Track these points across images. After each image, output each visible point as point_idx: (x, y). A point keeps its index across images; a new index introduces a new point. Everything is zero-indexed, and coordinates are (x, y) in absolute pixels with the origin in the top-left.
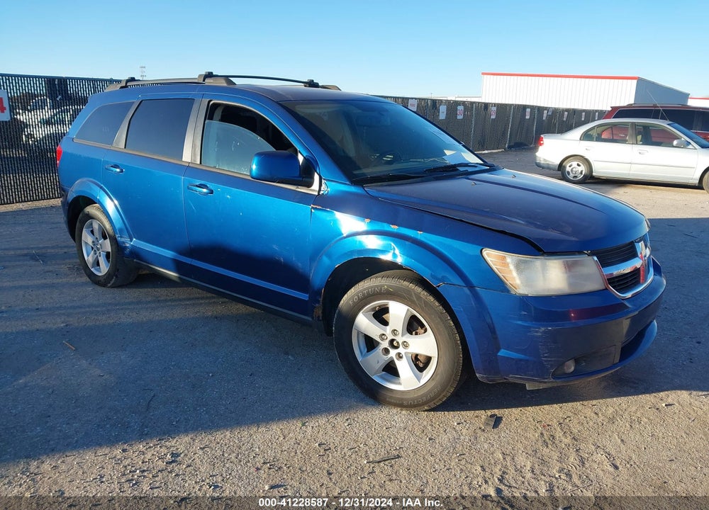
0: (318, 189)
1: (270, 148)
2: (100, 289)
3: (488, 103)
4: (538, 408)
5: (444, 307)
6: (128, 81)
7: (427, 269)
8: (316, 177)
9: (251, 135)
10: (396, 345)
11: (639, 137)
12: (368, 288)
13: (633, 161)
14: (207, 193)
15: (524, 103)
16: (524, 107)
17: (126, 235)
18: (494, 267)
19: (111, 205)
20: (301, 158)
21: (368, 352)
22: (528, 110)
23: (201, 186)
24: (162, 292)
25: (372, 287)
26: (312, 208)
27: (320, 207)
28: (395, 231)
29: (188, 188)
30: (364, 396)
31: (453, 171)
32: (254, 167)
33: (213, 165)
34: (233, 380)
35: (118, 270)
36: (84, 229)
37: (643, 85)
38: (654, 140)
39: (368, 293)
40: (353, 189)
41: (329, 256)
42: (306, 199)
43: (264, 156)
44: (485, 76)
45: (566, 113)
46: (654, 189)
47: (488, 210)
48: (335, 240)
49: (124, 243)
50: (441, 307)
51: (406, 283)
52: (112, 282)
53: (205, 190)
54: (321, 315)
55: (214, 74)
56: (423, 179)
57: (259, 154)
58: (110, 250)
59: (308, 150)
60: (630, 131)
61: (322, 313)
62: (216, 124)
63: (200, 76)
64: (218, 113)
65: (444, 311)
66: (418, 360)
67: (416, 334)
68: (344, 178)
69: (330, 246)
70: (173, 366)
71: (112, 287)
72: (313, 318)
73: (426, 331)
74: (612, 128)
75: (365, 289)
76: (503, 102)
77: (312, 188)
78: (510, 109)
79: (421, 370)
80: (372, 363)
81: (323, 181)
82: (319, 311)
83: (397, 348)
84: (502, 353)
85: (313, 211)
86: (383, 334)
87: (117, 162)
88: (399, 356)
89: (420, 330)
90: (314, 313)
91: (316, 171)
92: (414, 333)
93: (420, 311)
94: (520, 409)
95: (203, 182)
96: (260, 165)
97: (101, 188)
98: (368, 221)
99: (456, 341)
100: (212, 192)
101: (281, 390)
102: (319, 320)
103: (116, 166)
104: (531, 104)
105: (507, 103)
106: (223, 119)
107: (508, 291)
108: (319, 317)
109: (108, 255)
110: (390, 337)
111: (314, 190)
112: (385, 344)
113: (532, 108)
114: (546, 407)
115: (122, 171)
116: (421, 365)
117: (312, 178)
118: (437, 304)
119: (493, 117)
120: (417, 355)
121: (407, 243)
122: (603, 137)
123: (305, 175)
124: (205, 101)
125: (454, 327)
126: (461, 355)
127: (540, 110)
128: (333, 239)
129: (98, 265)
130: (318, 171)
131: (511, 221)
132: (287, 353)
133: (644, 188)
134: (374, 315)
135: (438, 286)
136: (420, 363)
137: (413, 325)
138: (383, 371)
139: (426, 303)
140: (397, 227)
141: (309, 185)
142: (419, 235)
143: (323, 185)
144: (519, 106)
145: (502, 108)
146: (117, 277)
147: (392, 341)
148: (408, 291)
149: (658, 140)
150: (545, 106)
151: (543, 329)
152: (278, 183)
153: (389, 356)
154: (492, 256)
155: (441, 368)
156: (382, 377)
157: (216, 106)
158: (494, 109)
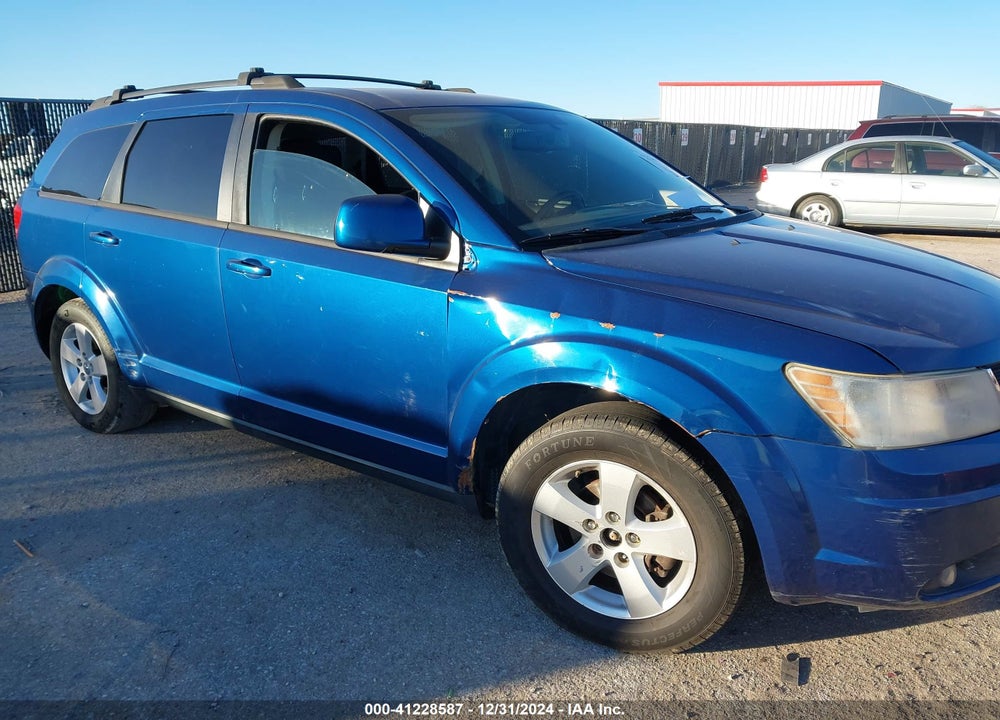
0: (458, 262)
1: (368, 192)
2: (94, 437)
3: (675, 124)
4: (868, 636)
5: (708, 472)
6: (123, 92)
7: (678, 406)
8: (455, 240)
9: (332, 170)
10: (614, 539)
11: (910, 164)
12: (558, 439)
13: (904, 200)
14: (261, 275)
15: (727, 123)
16: (727, 128)
17: (130, 348)
18: (810, 399)
19: (103, 298)
20: (424, 207)
21: (561, 550)
22: (733, 132)
23: (249, 263)
24: (196, 437)
25: (566, 436)
26: (450, 295)
27: (464, 294)
28: (610, 333)
29: (228, 267)
30: (556, 627)
31: (688, 219)
32: (341, 225)
33: (269, 225)
34: (321, 602)
35: (122, 405)
36: (63, 340)
37: (889, 92)
38: (929, 167)
39: (559, 447)
40: (524, 259)
41: (484, 381)
42: (438, 280)
43: (357, 205)
44: (664, 87)
45: (786, 135)
46: (935, 239)
47: (781, 292)
48: (495, 352)
49: (127, 361)
50: (702, 473)
51: (632, 429)
52: (113, 425)
53: (256, 270)
54: (472, 485)
55: (266, 71)
56: (646, 235)
57: (350, 202)
58: (106, 374)
59: (436, 191)
60: (897, 155)
61: (474, 480)
62: (272, 156)
63: (241, 75)
64: (275, 137)
65: (709, 480)
66: (657, 565)
67: (653, 519)
68: (505, 239)
69: (485, 363)
70: (214, 579)
71: (113, 432)
72: (457, 489)
73: (670, 513)
74: (866, 151)
75: (554, 440)
76: (697, 122)
77: (448, 259)
78: (708, 132)
79: (662, 582)
80: (570, 570)
81: (467, 246)
82: (467, 478)
83: (616, 543)
84: (822, 555)
85: (450, 299)
86: (589, 520)
87: (109, 226)
88: (622, 559)
89: (659, 513)
90: (459, 481)
91: (453, 230)
92: (648, 517)
93: (661, 480)
94: (837, 639)
95: (252, 256)
96: (352, 222)
97: (85, 270)
98: (554, 316)
99: (731, 533)
100: (268, 272)
101: (406, 621)
102: (468, 493)
103: (107, 234)
104: (736, 123)
105: (702, 122)
106: (285, 146)
107: (836, 441)
108: (467, 487)
109: (103, 381)
110: (603, 525)
111: (450, 264)
112: (593, 537)
113: (739, 128)
114: (884, 634)
115: (117, 242)
116: (662, 574)
117: (447, 241)
118: (694, 466)
119: (684, 143)
120: (654, 557)
121: (635, 355)
122: (853, 165)
123: (433, 236)
124: (252, 117)
125: (728, 508)
126: (742, 559)
127: (750, 131)
128: (491, 350)
129: (89, 397)
130: (457, 229)
131: (828, 313)
132: (411, 546)
133: (920, 239)
134: (571, 486)
135: (700, 437)
136: (661, 572)
137: (646, 504)
138: (590, 583)
139: (673, 466)
140: (611, 326)
141: (442, 255)
142: (658, 340)
143: (468, 253)
144: (721, 127)
145: (696, 129)
146: (119, 416)
147: (606, 532)
148: (637, 442)
149: (937, 168)
150: (757, 125)
151: (906, 512)
152: (387, 252)
153: (602, 559)
154: (803, 377)
155: (704, 582)
156: (588, 595)
157: (271, 124)
158: (686, 132)
